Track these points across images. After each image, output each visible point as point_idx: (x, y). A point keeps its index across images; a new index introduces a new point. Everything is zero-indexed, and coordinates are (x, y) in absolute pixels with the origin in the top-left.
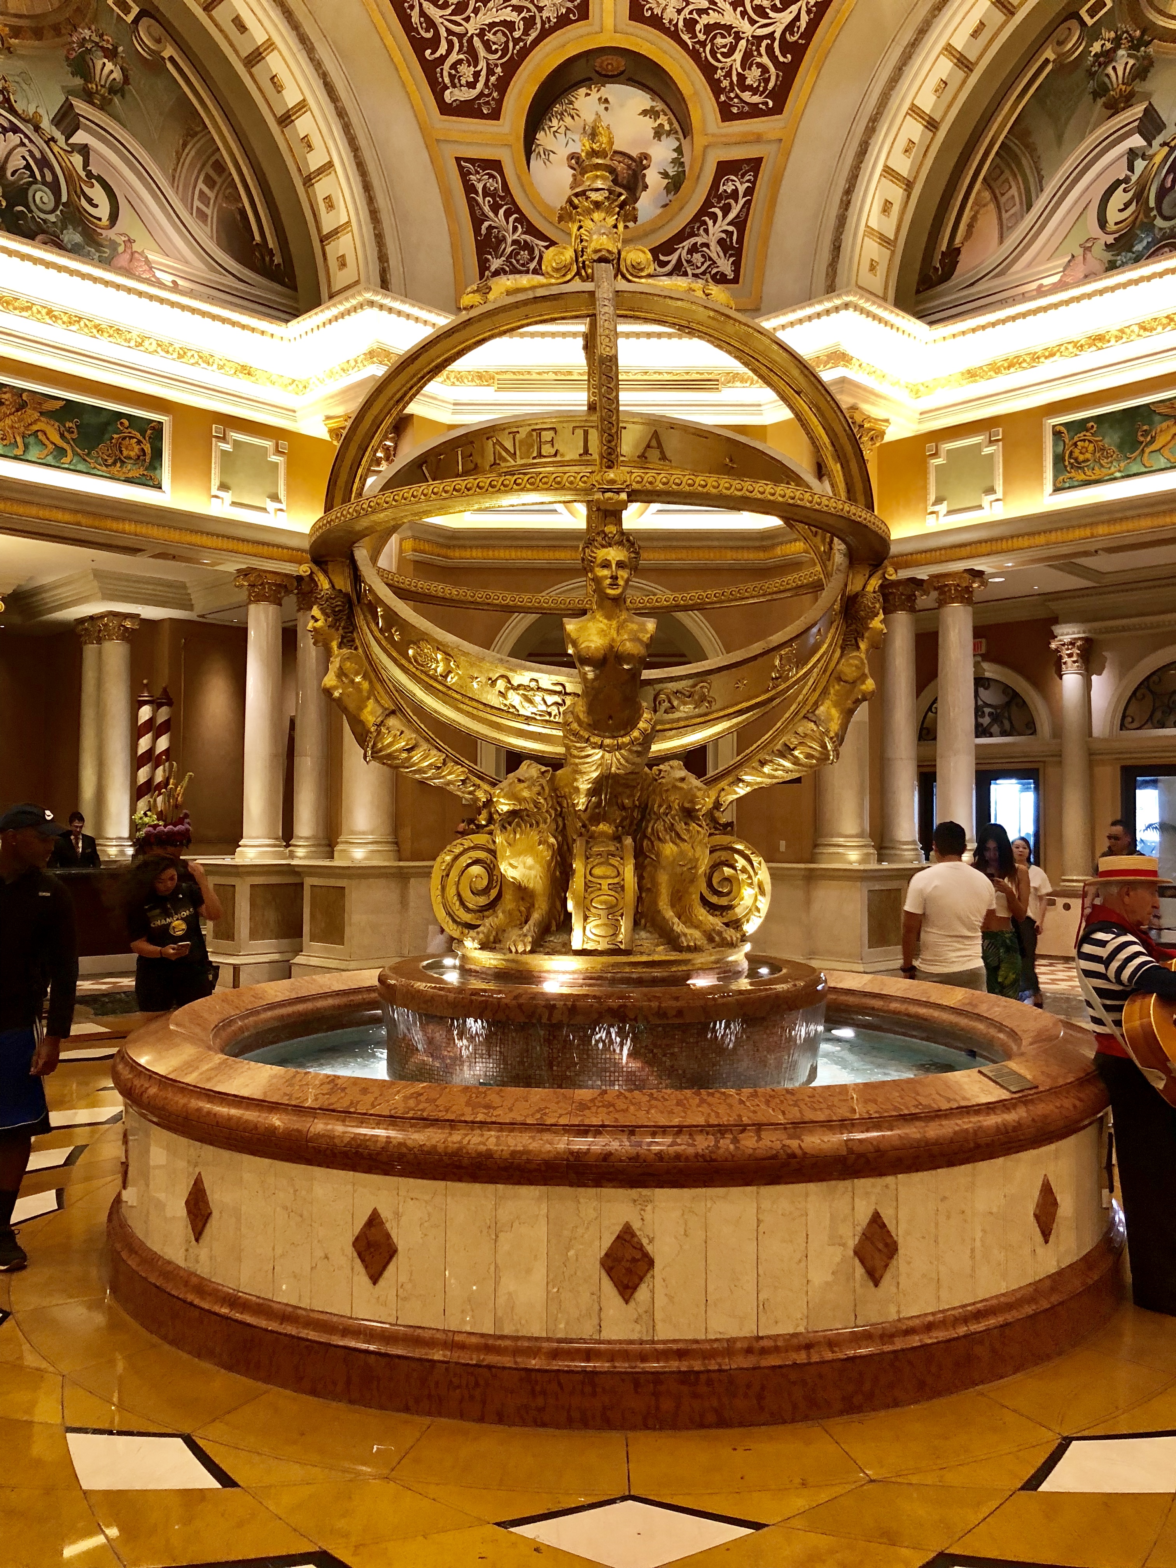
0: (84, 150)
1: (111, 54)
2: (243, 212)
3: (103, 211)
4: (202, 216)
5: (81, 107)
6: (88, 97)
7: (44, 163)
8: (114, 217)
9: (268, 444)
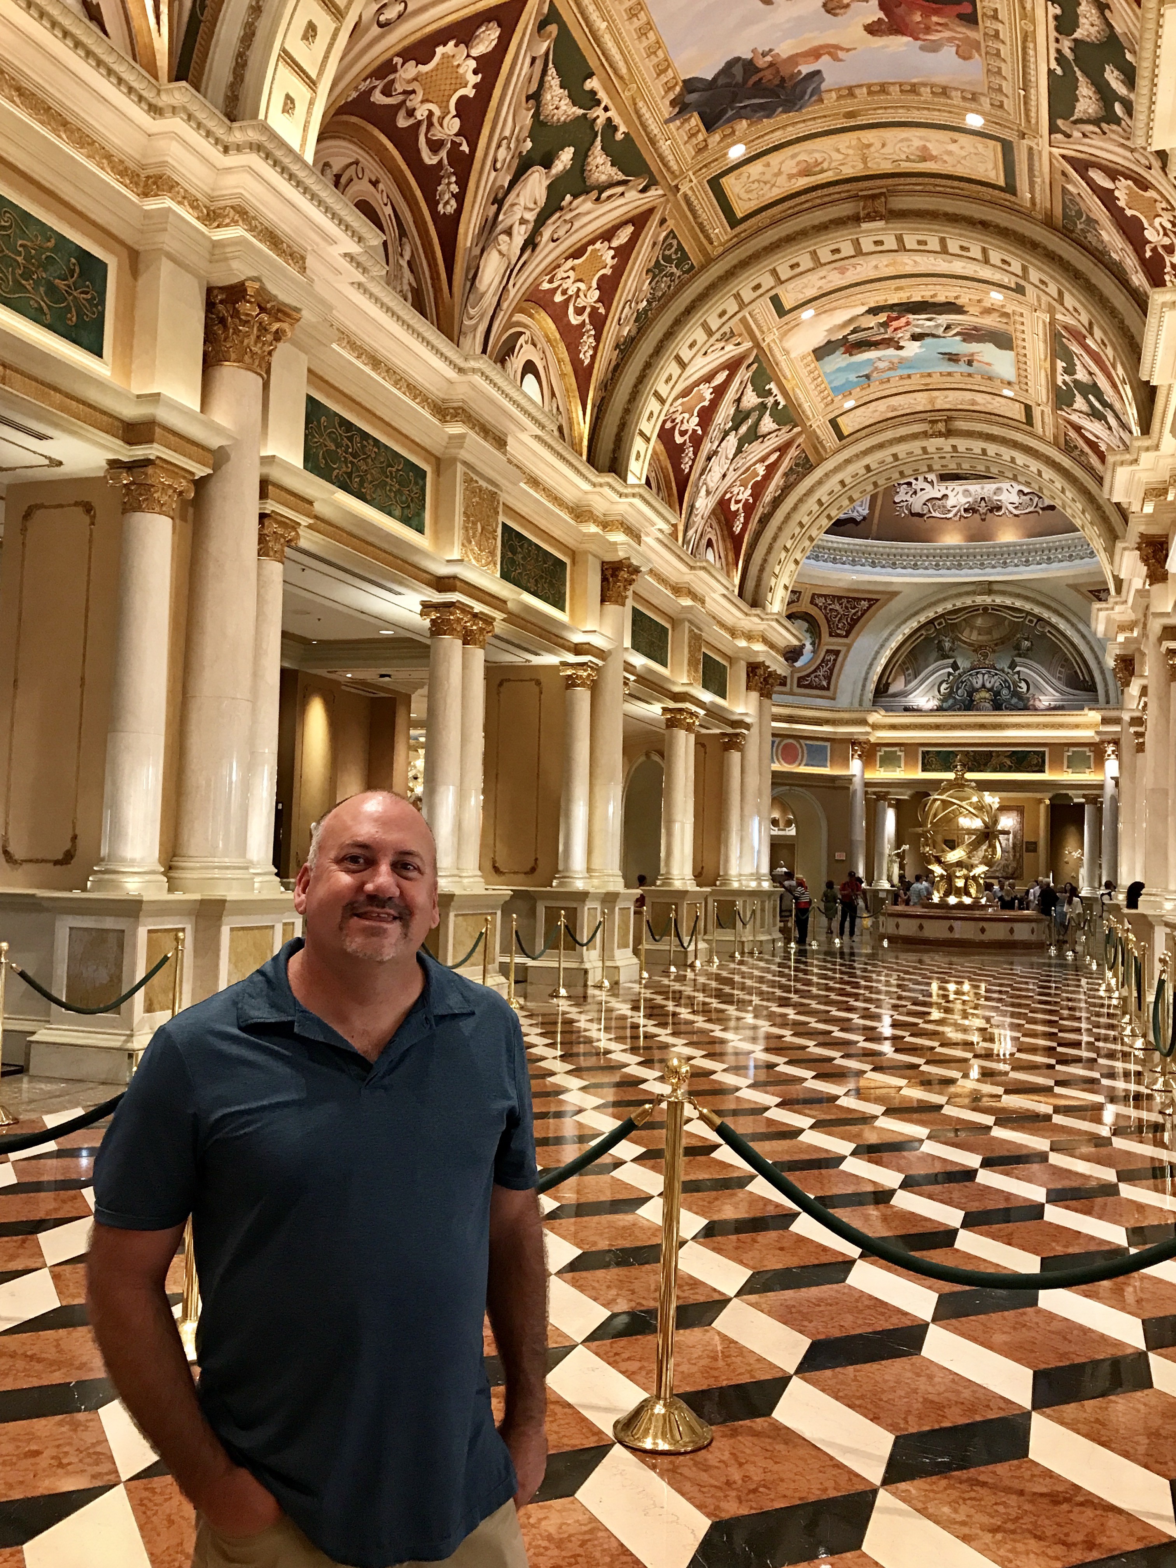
0: (1018, 673)
1: (1027, 639)
2: (1076, 672)
3: (1025, 690)
4: (1059, 679)
5: (1017, 659)
6: (1019, 656)
7: (1006, 681)
8: (1028, 689)
9: (1086, 749)
